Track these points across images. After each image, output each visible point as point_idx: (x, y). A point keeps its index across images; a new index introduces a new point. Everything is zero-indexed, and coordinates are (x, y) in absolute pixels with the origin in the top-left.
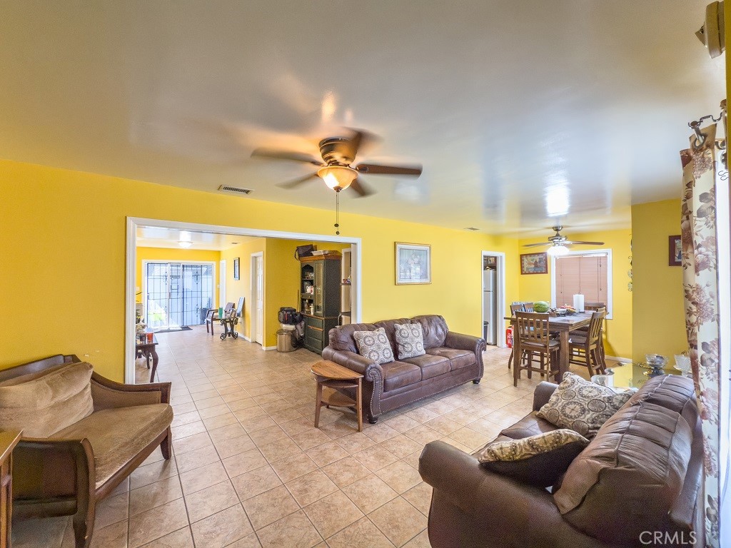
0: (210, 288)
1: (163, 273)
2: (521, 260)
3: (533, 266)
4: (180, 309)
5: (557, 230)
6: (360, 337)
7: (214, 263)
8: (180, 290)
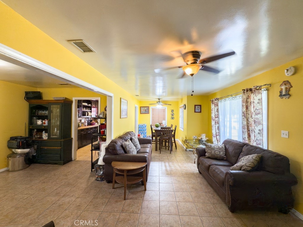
2: (140, 109)
3: (144, 111)
5: (159, 100)
6: (126, 145)
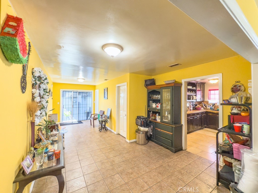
0: (90, 103)
1: (70, 96)
4: (77, 113)
7: (93, 91)
8: (77, 104)
